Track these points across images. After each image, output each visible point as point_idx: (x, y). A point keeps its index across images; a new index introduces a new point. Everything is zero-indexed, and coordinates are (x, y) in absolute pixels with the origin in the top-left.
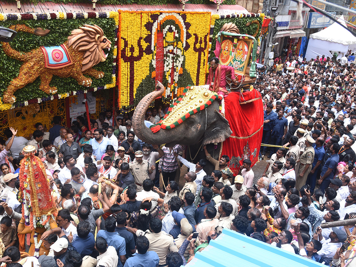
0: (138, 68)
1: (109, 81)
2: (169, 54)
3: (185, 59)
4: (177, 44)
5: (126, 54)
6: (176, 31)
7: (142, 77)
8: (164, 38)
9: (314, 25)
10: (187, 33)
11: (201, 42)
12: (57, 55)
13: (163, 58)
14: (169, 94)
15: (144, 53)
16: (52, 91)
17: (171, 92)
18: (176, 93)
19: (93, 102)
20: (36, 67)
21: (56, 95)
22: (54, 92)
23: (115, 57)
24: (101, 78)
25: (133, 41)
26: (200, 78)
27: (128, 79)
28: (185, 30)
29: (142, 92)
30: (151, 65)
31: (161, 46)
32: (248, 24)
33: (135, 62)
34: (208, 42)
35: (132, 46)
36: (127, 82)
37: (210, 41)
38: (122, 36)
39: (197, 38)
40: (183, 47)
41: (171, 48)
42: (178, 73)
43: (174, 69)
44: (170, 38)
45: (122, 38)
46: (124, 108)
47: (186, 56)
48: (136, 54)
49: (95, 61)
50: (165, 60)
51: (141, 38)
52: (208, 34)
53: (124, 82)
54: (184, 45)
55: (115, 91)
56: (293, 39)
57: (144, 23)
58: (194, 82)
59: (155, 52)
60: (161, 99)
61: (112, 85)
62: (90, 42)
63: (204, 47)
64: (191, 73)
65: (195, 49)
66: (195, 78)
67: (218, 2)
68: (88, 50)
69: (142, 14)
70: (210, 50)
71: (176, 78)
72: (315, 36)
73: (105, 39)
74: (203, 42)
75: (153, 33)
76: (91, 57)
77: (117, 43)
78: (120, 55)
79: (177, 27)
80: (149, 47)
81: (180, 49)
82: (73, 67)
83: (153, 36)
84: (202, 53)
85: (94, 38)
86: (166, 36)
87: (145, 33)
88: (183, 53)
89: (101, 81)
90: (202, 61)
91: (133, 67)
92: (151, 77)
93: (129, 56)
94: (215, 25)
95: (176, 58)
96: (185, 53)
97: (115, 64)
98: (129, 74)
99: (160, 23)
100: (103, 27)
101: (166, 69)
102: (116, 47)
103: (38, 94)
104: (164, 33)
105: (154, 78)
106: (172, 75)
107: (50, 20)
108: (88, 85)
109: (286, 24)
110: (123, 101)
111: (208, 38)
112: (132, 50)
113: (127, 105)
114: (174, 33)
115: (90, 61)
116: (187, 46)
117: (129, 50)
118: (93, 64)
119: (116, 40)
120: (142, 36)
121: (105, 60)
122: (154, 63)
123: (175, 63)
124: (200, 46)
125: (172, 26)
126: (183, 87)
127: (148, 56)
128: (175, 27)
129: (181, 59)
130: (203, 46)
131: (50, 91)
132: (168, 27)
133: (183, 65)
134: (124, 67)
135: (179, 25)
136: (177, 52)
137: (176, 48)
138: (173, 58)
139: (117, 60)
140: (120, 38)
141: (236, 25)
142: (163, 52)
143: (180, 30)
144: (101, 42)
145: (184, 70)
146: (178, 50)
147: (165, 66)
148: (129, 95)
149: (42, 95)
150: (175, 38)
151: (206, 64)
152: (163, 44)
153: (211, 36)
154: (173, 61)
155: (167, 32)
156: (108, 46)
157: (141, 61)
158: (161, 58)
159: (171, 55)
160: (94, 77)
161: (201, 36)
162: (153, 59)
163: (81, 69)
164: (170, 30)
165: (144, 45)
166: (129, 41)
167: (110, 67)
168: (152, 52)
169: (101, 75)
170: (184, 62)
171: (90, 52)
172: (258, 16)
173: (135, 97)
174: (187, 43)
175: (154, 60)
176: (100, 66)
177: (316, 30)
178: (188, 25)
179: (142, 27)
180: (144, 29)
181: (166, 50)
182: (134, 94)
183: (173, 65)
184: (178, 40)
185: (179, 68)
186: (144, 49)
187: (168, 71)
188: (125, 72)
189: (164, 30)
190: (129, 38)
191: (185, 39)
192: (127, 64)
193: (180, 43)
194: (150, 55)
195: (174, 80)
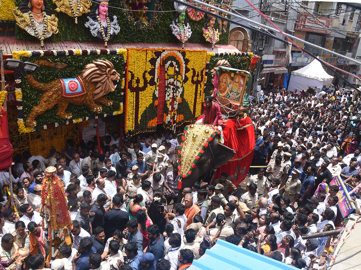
0: (142, 98)
1: (118, 109)
2: (170, 85)
3: (183, 90)
4: (177, 77)
5: (133, 85)
6: (177, 66)
7: (146, 105)
8: (166, 72)
9: (295, 64)
10: (186, 67)
11: (198, 76)
12: (73, 86)
13: (165, 89)
14: (169, 120)
15: (148, 84)
16: (67, 117)
17: (171, 119)
18: (175, 120)
19: (103, 127)
20: (55, 96)
21: (71, 121)
22: (69, 117)
23: (123, 88)
24: (110, 106)
25: (139, 74)
26: (196, 107)
27: (133, 107)
28: (184, 65)
29: (146, 118)
30: (154, 95)
31: (163, 79)
32: (238, 61)
33: (140, 92)
34: (204, 76)
35: (138, 78)
36: (133, 109)
37: (206, 75)
39: (194, 72)
40: (182, 79)
41: (172, 80)
42: (177, 102)
43: (174, 99)
44: (171, 71)
45: (129, 71)
46: (130, 131)
47: (185, 87)
48: (141, 85)
49: (106, 91)
50: (166, 91)
51: (146, 72)
52: (204, 69)
53: (130, 110)
54: (183, 78)
55: (122, 117)
56: (277, 75)
57: (148, 59)
58: (191, 110)
59: (158, 84)
60: (162, 125)
61: (120, 112)
62: (101, 75)
63: (200, 80)
64: (189, 103)
65: (193, 82)
66: (192, 107)
67: (213, 42)
68: (100, 81)
69: (147, 51)
70: (205, 83)
71: (176, 107)
72: (296, 73)
73: (114, 72)
74: (200, 76)
75: (156, 67)
76: (102, 88)
77: (125, 76)
78: (127, 86)
79: (178, 63)
80: (153, 79)
81: (179, 81)
82: (86, 96)
83: (156, 70)
84: (199, 85)
85: (105, 71)
86: (167, 70)
87: (149, 67)
88: (182, 85)
89: (110, 108)
90: (199, 92)
91: (139, 96)
92: (154, 105)
93: (135, 87)
94: (210, 62)
95: (176, 89)
96: (184, 85)
97: (122, 94)
98: (135, 102)
99: (163, 59)
100: (113, 62)
101: (167, 98)
102: (124, 79)
103: (56, 119)
104: (166, 67)
105: (156, 106)
106: (172, 104)
107: (68, 56)
108: (99, 112)
109: (271, 62)
110: (129, 126)
111: (204, 72)
112: (138, 81)
113: (132, 129)
114: (175, 67)
115: (101, 91)
116: (186, 79)
117: (135, 82)
118: (104, 93)
119: (124, 73)
120: (147, 70)
121: (114, 90)
122: (157, 93)
123: (175, 93)
124: (197, 79)
125: (173, 62)
126: (182, 114)
127: (151, 87)
128: (175, 63)
129: (181, 90)
130: (200, 79)
131: (66, 116)
132: (169, 62)
133: (182, 95)
134: (131, 97)
135: (179, 60)
136: (177, 84)
138: (173, 89)
139: (124, 90)
140: (128, 71)
141: (229, 61)
142: (165, 84)
143: (180, 65)
144: (111, 75)
145: (183, 100)
146: (178, 82)
147: (166, 96)
148: (134, 121)
149: (59, 120)
150: (175, 71)
151: (202, 95)
152: (165, 77)
153: (207, 71)
154: (173, 91)
155: (168, 66)
156: (117, 78)
157: (145, 92)
158: (163, 89)
159: (172, 87)
160: (104, 105)
161: (198, 70)
162: (156, 89)
163: (93, 97)
164: (171, 65)
165: (149, 77)
166: (135, 74)
167: (118, 96)
168: (155, 84)
169: (110, 103)
170: (183, 92)
171: (101, 83)
172: (247, 55)
173: (139, 123)
174: (185, 76)
175: (157, 90)
176: (110, 95)
177: (297, 68)
178: (187, 61)
179: (147, 62)
180: (148, 63)
181: (167, 82)
182: (139, 119)
183: (173, 95)
184: (178, 73)
185: (178, 98)
186: (148, 81)
187: (169, 100)
188: (131, 101)
189: (166, 65)
190: (135, 71)
191: (184, 73)
192: (134, 93)
193: (179, 76)
194: (154, 86)
195: (174, 108)
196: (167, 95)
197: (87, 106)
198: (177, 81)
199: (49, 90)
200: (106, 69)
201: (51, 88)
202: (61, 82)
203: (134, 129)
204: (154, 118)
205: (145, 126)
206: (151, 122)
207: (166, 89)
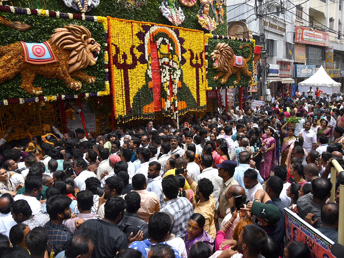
0: (132, 77)
1: (102, 87)
2: (164, 66)
4: (172, 57)
5: (119, 61)
6: (170, 44)
7: (138, 86)
8: (158, 50)
9: (300, 75)
10: (182, 47)
11: (197, 59)
12: (38, 51)
13: (159, 70)
14: (169, 106)
15: (138, 62)
16: (36, 92)
17: (171, 105)
18: (176, 106)
19: (93, 120)
20: (13, 61)
21: (41, 96)
22: (37, 92)
23: (107, 63)
24: (92, 83)
25: (125, 48)
26: (200, 94)
27: (122, 87)
28: (179, 45)
29: (139, 102)
30: (147, 75)
31: (156, 57)
33: (128, 70)
34: (204, 59)
35: (124, 53)
36: (122, 90)
37: (206, 59)
38: (112, 42)
39: (192, 54)
40: (179, 60)
41: (166, 60)
42: (176, 86)
43: (172, 82)
44: (164, 49)
45: (112, 44)
46: (121, 117)
47: (183, 70)
48: (129, 61)
49: (83, 62)
50: (161, 72)
51: (133, 47)
52: (203, 51)
53: (119, 90)
54: (180, 59)
55: (110, 99)
57: (135, 33)
58: (194, 97)
59: (150, 62)
60: (161, 112)
61: (107, 93)
62: (76, 42)
63: (200, 64)
64: (190, 88)
65: (191, 64)
66: (195, 93)
67: (210, 29)
68: (74, 49)
69: (133, 23)
70: (207, 67)
71: (175, 91)
72: (303, 84)
73: (92, 40)
74: (199, 58)
75: (145, 43)
76: (78, 57)
77: (108, 49)
78: (112, 61)
79: (171, 41)
80: (143, 57)
81: (176, 62)
82: (58, 67)
83: (146, 46)
84: (200, 69)
85: (80, 38)
86: (160, 47)
87: (137, 42)
88: (180, 67)
89: (92, 86)
90: (200, 77)
91: (127, 74)
92: (147, 87)
93: (121, 63)
94: (209, 43)
95: (172, 71)
96: (182, 67)
97: (107, 70)
98: (123, 81)
99: (153, 35)
100: (91, 30)
101: (163, 80)
102: (106, 52)
103: (20, 93)
104: (157, 44)
105: (151, 89)
106: (170, 87)
107: (30, 15)
108: (77, 88)
109: (276, 71)
110: (119, 110)
111: (203, 55)
112: (125, 57)
114: (169, 46)
115: (77, 61)
116: (183, 61)
117: (121, 57)
119: (106, 45)
120: (134, 45)
121: (95, 63)
122: (150, 73)
123: (172, 76)
124: (197, 62)
125: (165, 39)
126: (183, 101)
127: (142, 65)
128: (168, 40)
129: (179, 72)
130: (199, 62)
131: (34, 91)
132: (161, 39)
133: (181, 79)
134: (117, 74)
135: (173, 38)
136: (173, 65)
137: (172, 61)
138: (170, 71)
139: (109, 66)
142: (159, 64)
143: (174, 44)
144: (88, 44)
145: (183, 84)
146: (174, 63)
147: (162, 78)
148: (125, 104)
149: (24, 94)
150: (170, 51)
151: (205, 81)
152: (158, 56)
153: (207, 53)
154: (170, 73)
155: (160, 43)
156: (96, 49)
157: (135, 70)
159: (167, 68)
160: (84, 81)
161: (196, 52)
162: (148, 68)
163: (68, 69)
164: (164, 42)
165: (138, 54)
166: (120, 48)
167: (102, 72)
168: (147, 62)
169: (92, 80)
170: (182, 75)
171: (76, 51)
172: (249, 41)
173: (131, 107)
174: (182, 57)
175: (149, 70)
176: (89, 69)
178: (182, 41)
179: (134, 36)
180: (135, 37)
181: (161, 61)
182: (131, 102)
183: (170, 77)
184: (173, 52)
185: (177, 81)
186: (138, 58)
187: (166, 82)
188: (118, 79)
189: (157, 41)
190: (120, 45)
191: (180, 54)
192: (121, 71)
193: (175, 56)
194: (145, 64)
195: (174, 93)
196: (162, 76)
197: (61, 81)
198: (173, 61)
199: (6, 53)
200: (82, 35)
201: (9, 51)
202: (21, 44)
203: (125, 114)
204: (150, 102)
205: (140, 111)
206: (147, 107)
207: (161, 70)
